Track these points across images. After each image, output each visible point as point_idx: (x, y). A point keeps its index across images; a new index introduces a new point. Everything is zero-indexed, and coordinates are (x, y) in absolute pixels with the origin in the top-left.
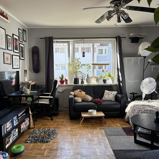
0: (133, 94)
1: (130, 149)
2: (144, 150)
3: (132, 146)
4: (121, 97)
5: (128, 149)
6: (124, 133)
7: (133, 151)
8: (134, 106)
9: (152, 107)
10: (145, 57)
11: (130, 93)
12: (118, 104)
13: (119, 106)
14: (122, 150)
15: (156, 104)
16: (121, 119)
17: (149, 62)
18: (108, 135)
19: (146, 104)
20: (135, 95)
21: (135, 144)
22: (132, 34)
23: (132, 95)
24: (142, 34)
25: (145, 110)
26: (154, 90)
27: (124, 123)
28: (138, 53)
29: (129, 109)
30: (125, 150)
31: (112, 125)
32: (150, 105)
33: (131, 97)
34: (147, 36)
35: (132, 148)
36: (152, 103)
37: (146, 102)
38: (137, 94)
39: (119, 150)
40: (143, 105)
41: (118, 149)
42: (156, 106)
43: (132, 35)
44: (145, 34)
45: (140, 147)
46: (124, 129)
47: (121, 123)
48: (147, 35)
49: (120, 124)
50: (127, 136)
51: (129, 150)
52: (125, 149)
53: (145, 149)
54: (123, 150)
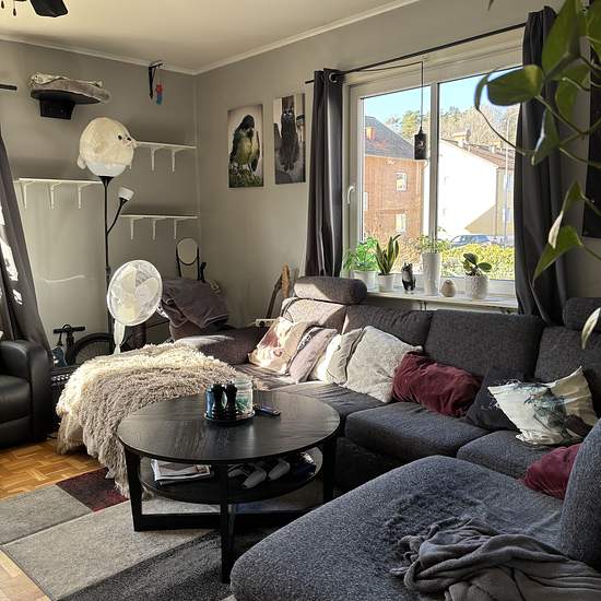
0: (69, 331)
1: (129, 565)
2: (182, 547)
3: (132, 546)
4: (28, 353)
5: (123, 568)
6: (76, 506)
7: (143, 567)
8: (101, 381)
9: (173, 371)
10: (106, 179)
11: (56, 332)
12: (16, 386)
13: (22, 393)
14: (98, 585)
15: (180, 358)
16: (38, 447)
17: (123, 201)
18: (7, 539)
19: (145, 365)
20: (77, 336)
21: (140, 534)
22: (45, 79)
23: (64, 336)
24: (89, 84)
25: (150, 390)
26: (156, 307)
27: (58, 461)
28: (80, 164)
29: (78, 398)
30: (113, 578)
31: (6, 487)
32: (160, 365)
33: (60, 343)
34: (107, 97)
35: (135, 558)
36: (164, 355)
37: (142, 357)
38: (82, 329)
39: (87, 590)
40: (138, 372)
41: (82, 585)
42: (181, 364)
43: (43, 79)
44: (100, 84)
45: (162, 541)
46: (67, 486)
47: (45, 464)
48: (106, 92)
49: (43, 471)
50: (93, 514)
51: (127, 571)
52: (111, 573)
53: (181, 540)
54: (104, 582)
